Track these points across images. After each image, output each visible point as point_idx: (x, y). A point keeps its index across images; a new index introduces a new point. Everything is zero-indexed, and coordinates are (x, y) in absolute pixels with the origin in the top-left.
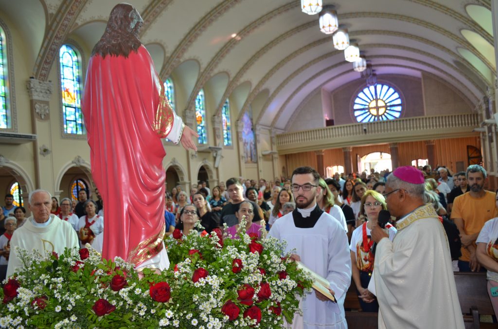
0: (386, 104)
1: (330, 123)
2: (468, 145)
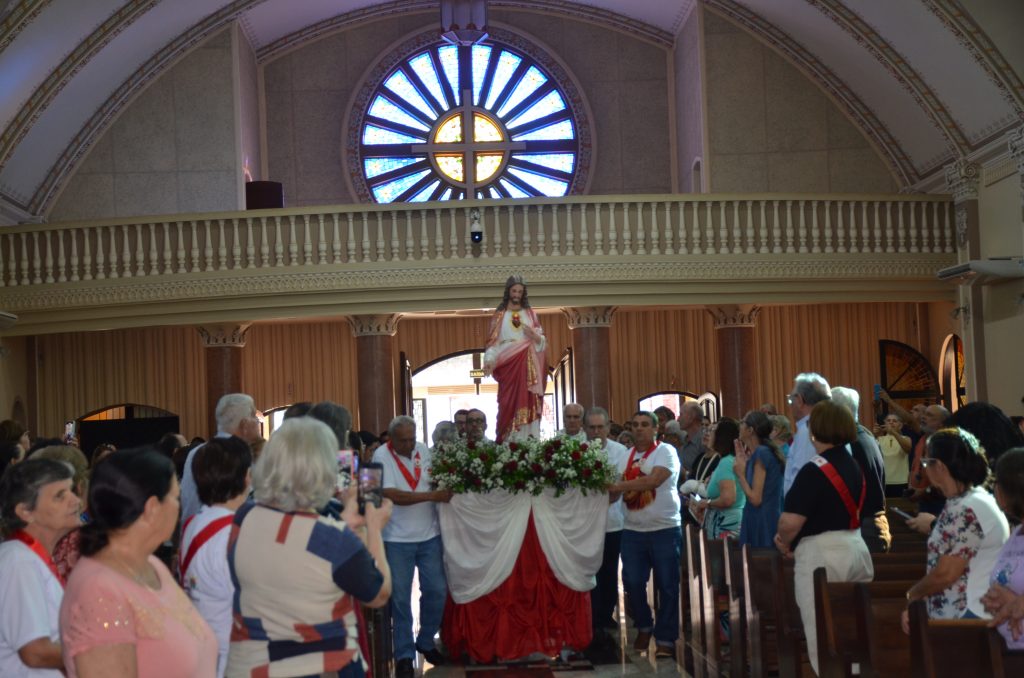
0: (510, 134)
1: (263, 195)
2: (883, 337)
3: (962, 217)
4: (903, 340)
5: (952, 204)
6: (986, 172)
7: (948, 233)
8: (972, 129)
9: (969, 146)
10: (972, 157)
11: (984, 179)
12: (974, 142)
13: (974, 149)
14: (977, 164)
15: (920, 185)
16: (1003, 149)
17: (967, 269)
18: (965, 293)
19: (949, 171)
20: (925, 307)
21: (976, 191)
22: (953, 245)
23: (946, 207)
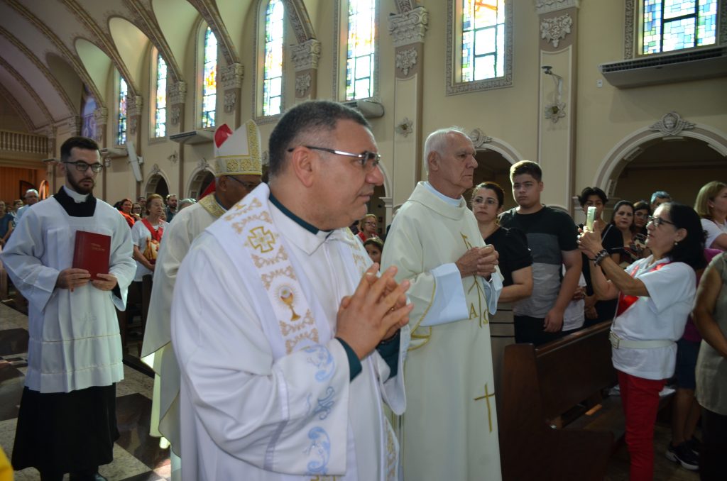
2: (21, 179)
3: (50, 144)
4: (27, 180)
5: (47, 139)
6: (59, 129)
7: (45, 148)
8: (55, 116)
9: (53, 121)
10: (55, 125)
11: (59, 132)
12: (56, 120)
13: (55, 122)
14: (56, 128)
15: (36, 131)
16: (66, 124)
17: (53, 160)
18: (50, 168)
19: (47, 128)
20: (36, 171)
21: (55, 136)
22: (47, 152)
23: (45, 139)
